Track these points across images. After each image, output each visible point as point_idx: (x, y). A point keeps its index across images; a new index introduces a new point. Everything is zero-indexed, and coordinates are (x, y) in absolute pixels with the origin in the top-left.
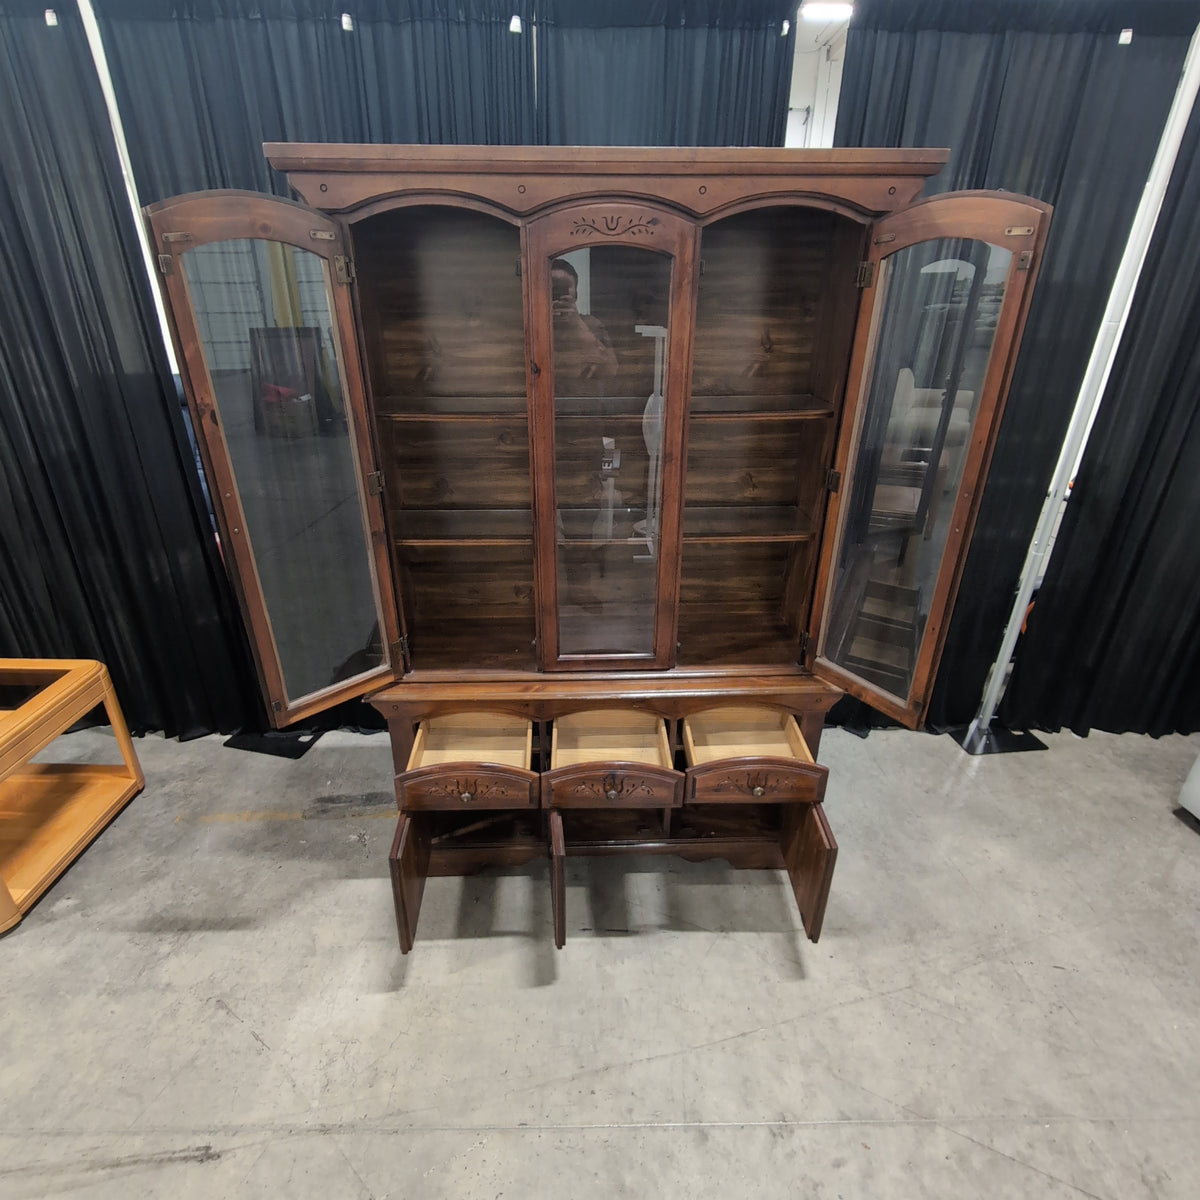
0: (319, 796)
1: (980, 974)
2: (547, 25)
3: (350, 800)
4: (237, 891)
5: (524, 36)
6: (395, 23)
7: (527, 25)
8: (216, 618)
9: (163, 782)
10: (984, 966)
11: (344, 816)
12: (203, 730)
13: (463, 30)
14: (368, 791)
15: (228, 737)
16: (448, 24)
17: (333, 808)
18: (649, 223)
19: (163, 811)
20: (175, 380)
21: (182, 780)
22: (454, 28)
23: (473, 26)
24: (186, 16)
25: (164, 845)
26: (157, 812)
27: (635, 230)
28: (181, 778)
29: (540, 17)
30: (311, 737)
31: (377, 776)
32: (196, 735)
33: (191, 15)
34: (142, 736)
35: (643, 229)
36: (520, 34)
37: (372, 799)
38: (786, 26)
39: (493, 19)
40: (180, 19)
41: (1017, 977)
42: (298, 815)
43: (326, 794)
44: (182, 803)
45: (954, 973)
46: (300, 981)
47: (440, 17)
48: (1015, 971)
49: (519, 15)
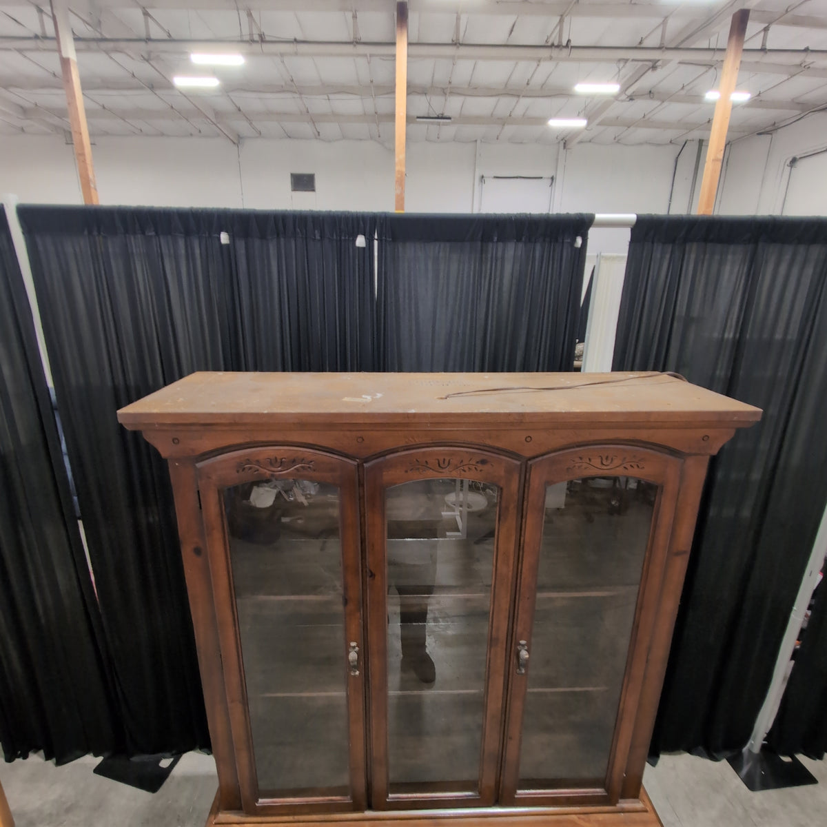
2: (386, 240)
5: (367, 249)
6: (263, 237)
7: (369, 241)
12: (78, 753)
13: (318, 244)
15: (100, 759)
16: (306, 240)
18: (477, 462)
21: (49, 823)
22: (311, 244)
23: (327, 241)
24: (96, 233)
27: (465, 467)
28: (48, 820)
29: (380, 235)
30: (172, 760)
33: (99, 233)
34: (26, 757)
35: (473, 468)
38: (579, 241)
39: (343, 238)
40: (90, 233)
47: (300, 235)
49: (365, 235)
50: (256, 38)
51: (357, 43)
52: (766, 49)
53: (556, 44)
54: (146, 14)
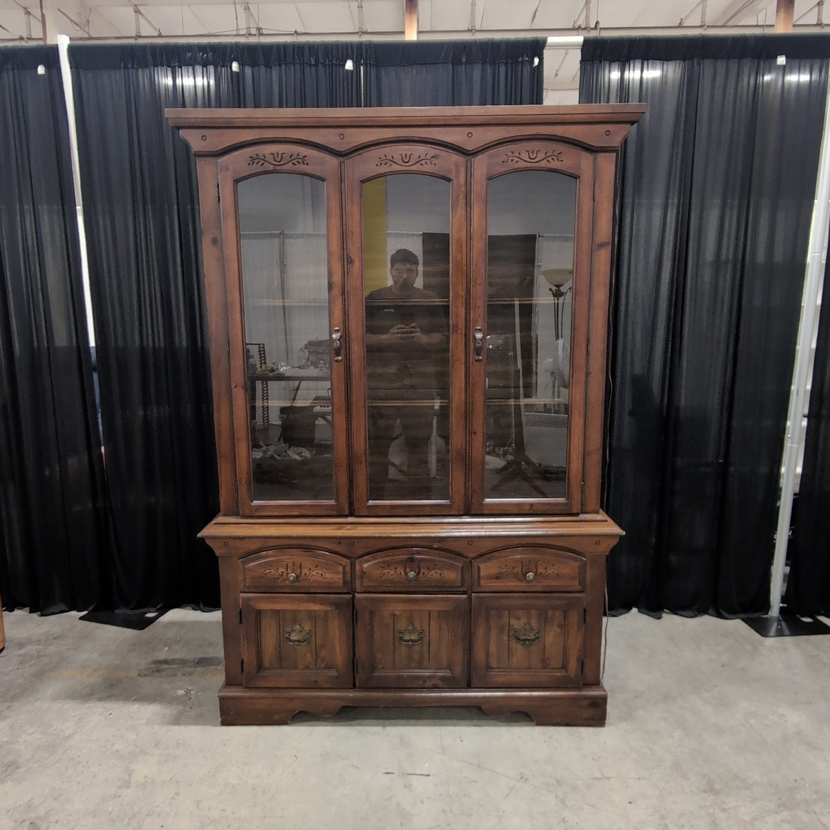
0: (155, 659)
1: (783, 821)
3: (183, 662)
4: (67, 733)
5: (354, 73)
7: (356, 65)
8: (90, 506)
9: (21, 645)
10: (785, 814)
11: (175, 675)
12: (63, 607)
13: (314, 69)
14: (201, 656)
15: (85, 613)
16: (303, 65)
17: (167, 668)
18: (432, 157)
19: (16, 668)
20: (91, 351)
21: (38, 644)
22: (307, 69)
23: (320, 66)
24: (130, 66)
25: (11, 694)
26: (11, 668)
27: (423, 162)
28: (37, 643)
29: (366, 60)
30: (157, 613)
31: (210, 644)
32: (56, 611)
33: (133, 65)
34: (12, 610)
35: (428, 162)
36: (352, 71)
37: (202, 662)
38: (536, 61)
39: (334, 62)
40: (125, 67)
41: (821, 827)
42: (134, 673)
43: (162, 658)
44: (33, 662)
45: (756, 819)
46: (110, 809)
47: (298, 62)
48: (819, 820)
49: (352, 59)
50: (254, 31)
51: (362, 33)
52: (822, 24)
53: (583, 27)
54: (137, 12)
